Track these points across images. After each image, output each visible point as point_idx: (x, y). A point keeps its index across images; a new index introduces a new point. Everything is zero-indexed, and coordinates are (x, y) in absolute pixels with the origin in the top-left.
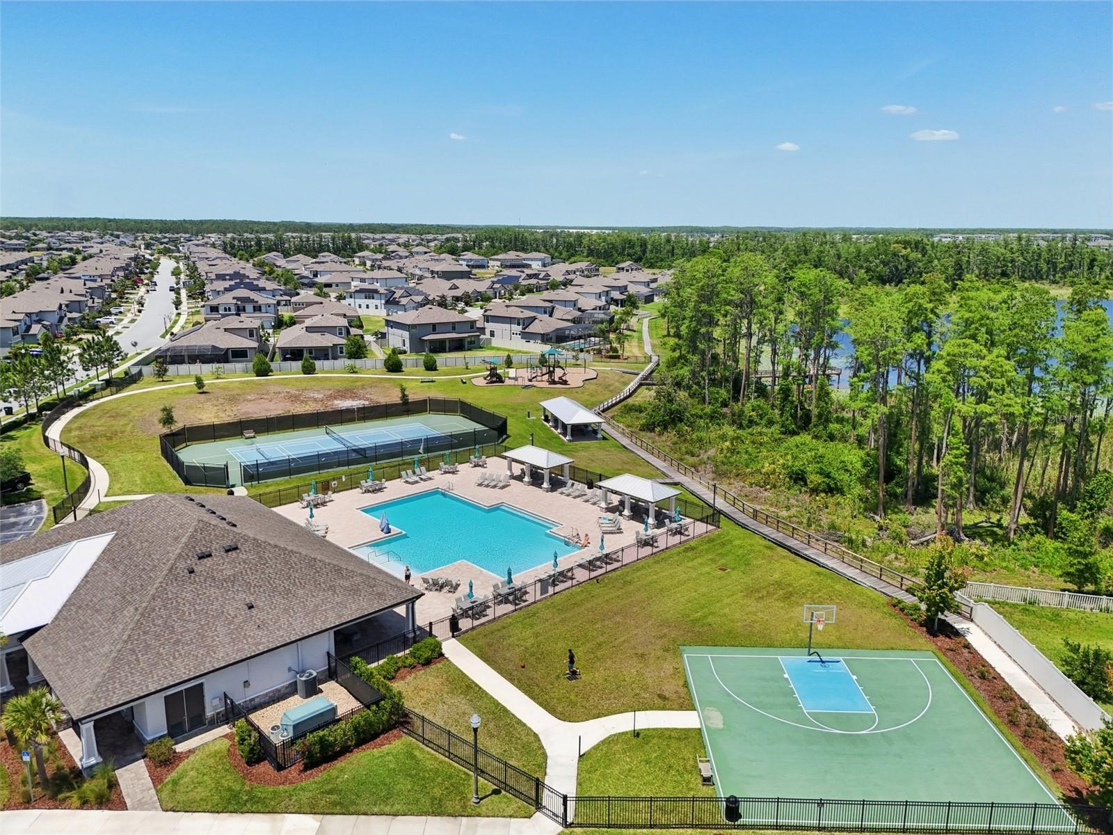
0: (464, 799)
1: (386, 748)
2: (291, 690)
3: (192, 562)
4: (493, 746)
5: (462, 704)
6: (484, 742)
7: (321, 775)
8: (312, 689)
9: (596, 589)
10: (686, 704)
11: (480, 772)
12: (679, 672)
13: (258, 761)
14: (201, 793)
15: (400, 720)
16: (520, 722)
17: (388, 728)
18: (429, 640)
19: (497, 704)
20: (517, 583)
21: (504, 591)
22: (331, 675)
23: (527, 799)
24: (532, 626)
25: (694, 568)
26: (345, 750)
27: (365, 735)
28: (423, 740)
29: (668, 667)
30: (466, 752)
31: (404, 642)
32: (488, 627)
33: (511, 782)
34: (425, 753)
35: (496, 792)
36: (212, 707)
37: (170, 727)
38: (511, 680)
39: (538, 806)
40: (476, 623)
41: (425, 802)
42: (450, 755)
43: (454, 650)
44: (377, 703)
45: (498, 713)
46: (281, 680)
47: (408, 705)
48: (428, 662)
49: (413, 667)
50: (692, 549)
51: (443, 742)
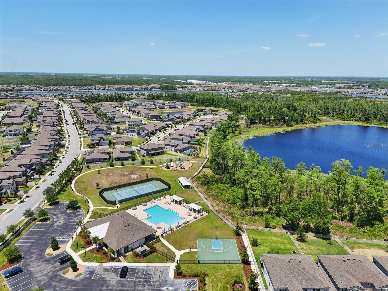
0: (165, 261)
1: (154, 254)
2: (139, 246)
3: (124, 228)
4: (168, 254)
5: (164, 248)
6: (167, 254)
7: (146, 258)
8: (142, 246)
9: (185, 228)
10: (196, 248)
11: (167, 258)
12: (196, 243)
13: (137, 256)
14: (131, 260)
15: (155, 251)
16: (172, 251)
17: (154, 252)
18: (158, 238)
19: (169, 248)
20: (172, 228)
21: (170, 229)
22: (144, 244)
23: (173, 261)
24: (174, 235)
25: (203, 223)
26: (148, 255)
27: (151, 253)
28: (159, 253)
29: (195, 242)
30: (165, 255)
31: (155, 239)
32: (167, 236)
33: (171, 259)
34: (159, 255)
35: (169, 260)
36: (129, 249)
37: (125, 252)
38: (171, 245)
39: (174, 262)
40: (166, 235)
41: (160, 261)
42: (163, 255)
43: (162, 240)
44: (152, 248)
45: (169, 249)
46: (138, 245)
47: (156, 248)
48: (158, 242)
49: (156, 243)
50: (204, 219)
51: (162, 254)
